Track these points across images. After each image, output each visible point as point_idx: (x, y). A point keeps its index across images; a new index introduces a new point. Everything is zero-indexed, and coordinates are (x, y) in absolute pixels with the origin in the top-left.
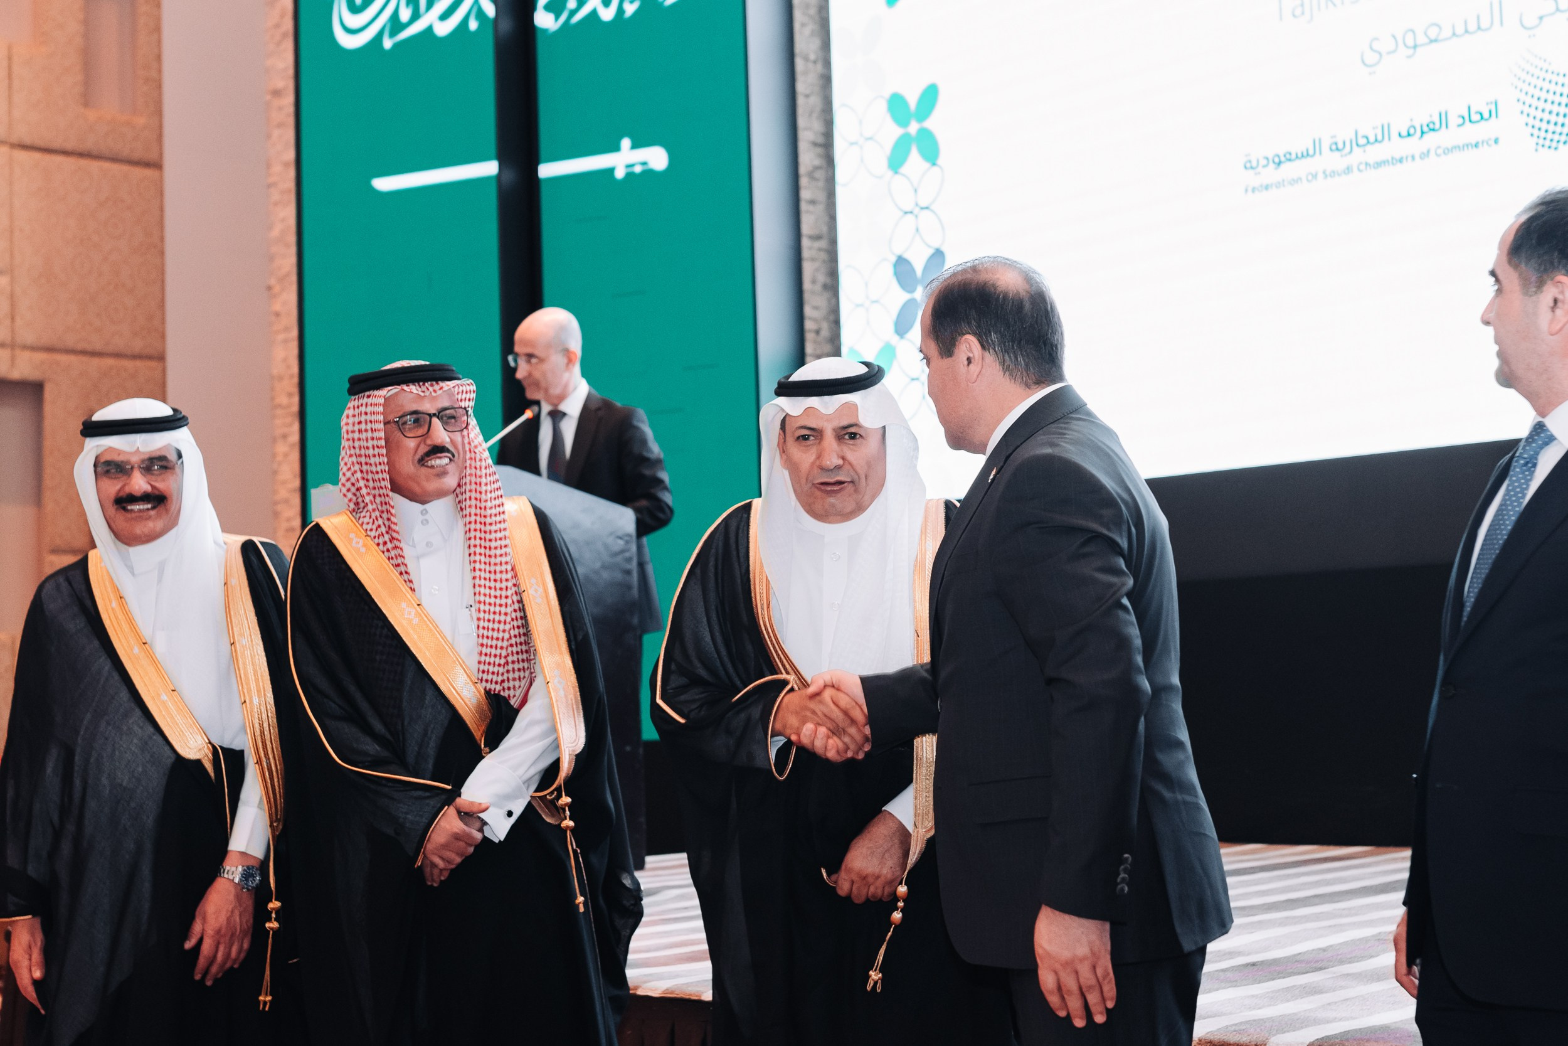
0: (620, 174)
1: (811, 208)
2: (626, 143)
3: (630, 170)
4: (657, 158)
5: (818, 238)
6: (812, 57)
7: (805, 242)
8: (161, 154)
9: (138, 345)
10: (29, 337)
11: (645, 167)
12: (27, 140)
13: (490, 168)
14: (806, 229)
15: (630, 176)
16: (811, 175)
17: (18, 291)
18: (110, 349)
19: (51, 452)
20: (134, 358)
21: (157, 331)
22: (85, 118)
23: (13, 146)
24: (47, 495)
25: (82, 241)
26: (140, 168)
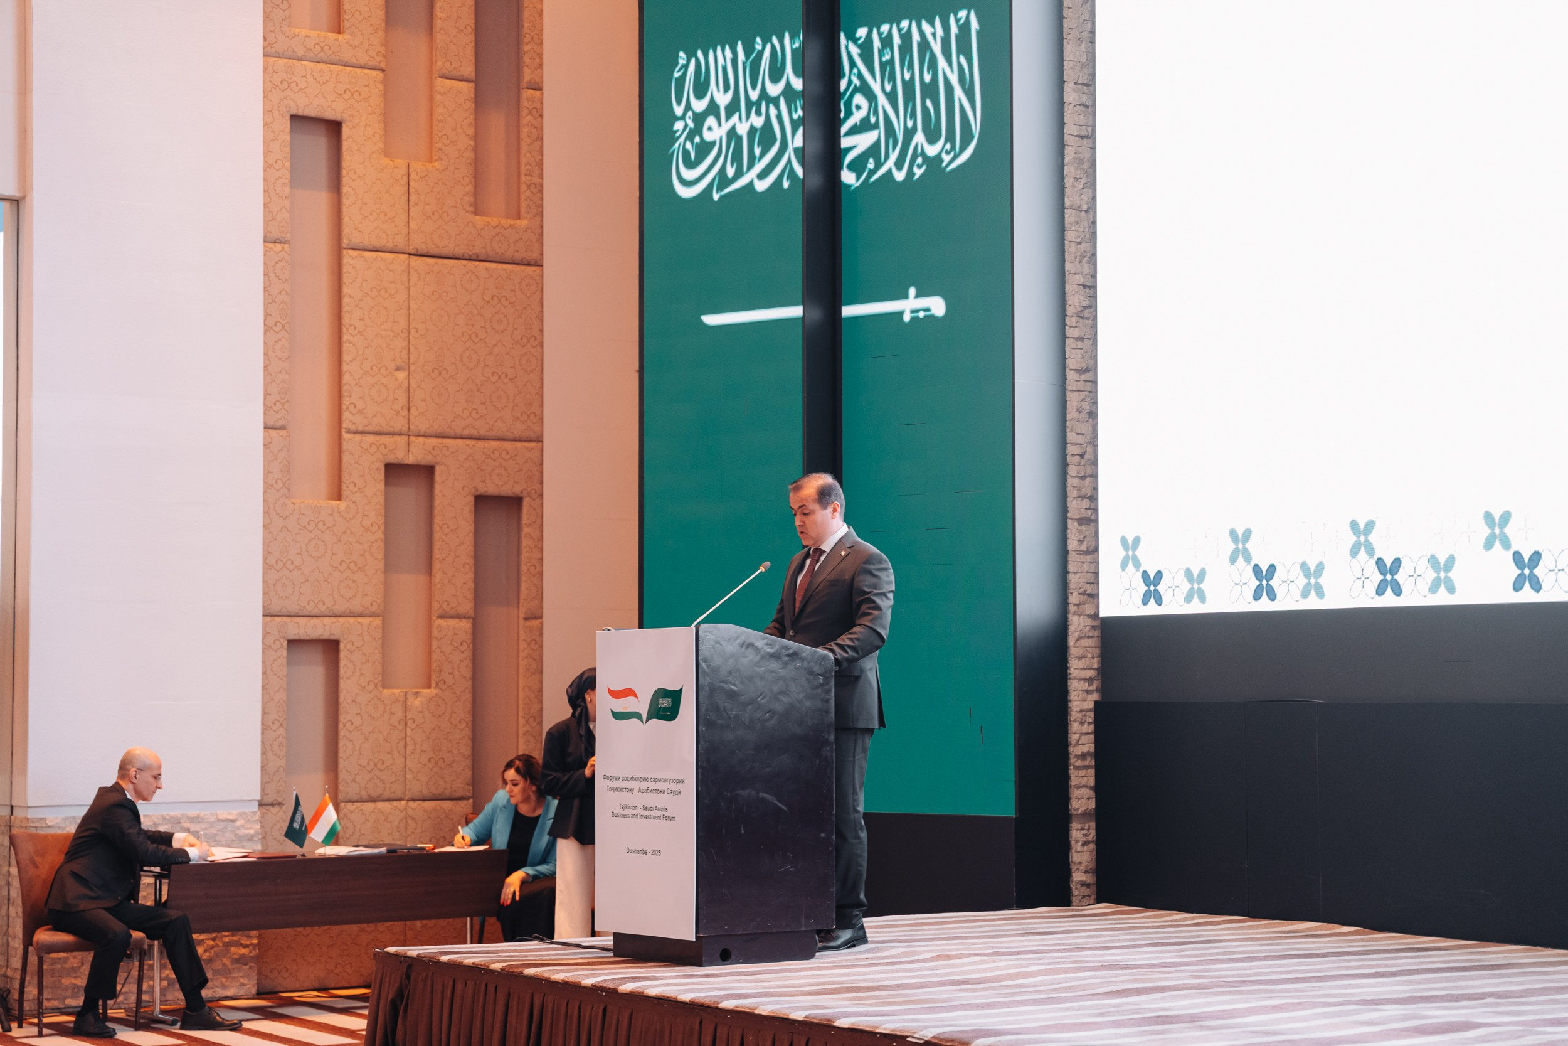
0: (907, 318)
2: (912, 292)
3: (915, 315)
4: (937, 306)
5: (1080, 370)
7: (1069, 375)
8: (542, 253)
9: (518, 429)
10: (423, 427)
11: (928, 313)
12: (423, 248)
13: (797, 311)
14: (1070, 364)
15: (915, 319)
17: (413, 385)
18: (493, 434)
19: (441, 528)
20: (515, 440)
21: (535, 416)
22: (474, 226)
23: (410, 254)
24: (436, 566)
25: (470, 336)
26: (523, 267)
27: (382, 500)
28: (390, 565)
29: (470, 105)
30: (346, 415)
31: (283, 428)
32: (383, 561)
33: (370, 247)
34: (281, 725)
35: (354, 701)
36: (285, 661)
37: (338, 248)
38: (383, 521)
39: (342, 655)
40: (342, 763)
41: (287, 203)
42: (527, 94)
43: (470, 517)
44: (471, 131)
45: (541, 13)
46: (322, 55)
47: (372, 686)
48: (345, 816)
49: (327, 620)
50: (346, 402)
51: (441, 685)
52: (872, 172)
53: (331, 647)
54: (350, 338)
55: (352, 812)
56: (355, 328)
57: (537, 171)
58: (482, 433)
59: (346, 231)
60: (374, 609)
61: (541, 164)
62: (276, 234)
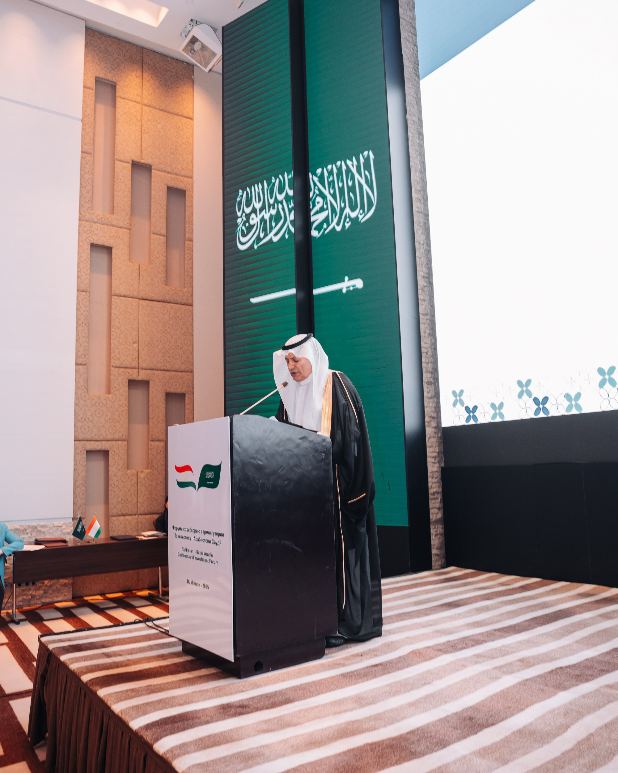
0: (344, 291)
1: (423, 302)
2: (346, 278)
3: (348, 289)
4: (359, 283)
5: (426, 315)
6: (422, 242)
7: (421, 316)
8: (193, 301)
9: (183, 367)
10: (144, 365)
11: (354, 288)
12: (145, 297)
13: (293, 291)
14: (421, 311)
15: (348, 291)
16: (423, 290)
17: (140, 349)
18: (173, 369)
19: (152, 405)
20: (182, 372)
21: (190, 362)
22: (166, 289)
23: (139, 299)
24: (150, 420)
25: (164, 331)
26: (185, 306)
27: (127, 394)
28: (130, 421)
29: (164, 245)
30: (112, 360)
31: (85, 365)
32: (127, 419)
33: (123, 295)
34: (83, 486)
35: (115, 475)
36: (85, 459)
37: (111, 295)
38: (127, 402)
39: (110, 456)
40: (110, 500)
41: (88, 276)
42: (187, 242)
43: (164, 402)
44: (165, 254)
45: (192, 214)
46: (104, 222)
47: (123, 469)
48: (112, 522)
49: (103, 443)
50: (112, 355)
51: (152, 468)
52: (325, 230)
53: (105, 453)
54: (114, 330)
55: (114, 521)
56: (116, 326)
57: (191, 270)
58: (169, 368)
59: (113, 289)
60: (124, 438)
61: (192, 268)
62: (83, 288)
